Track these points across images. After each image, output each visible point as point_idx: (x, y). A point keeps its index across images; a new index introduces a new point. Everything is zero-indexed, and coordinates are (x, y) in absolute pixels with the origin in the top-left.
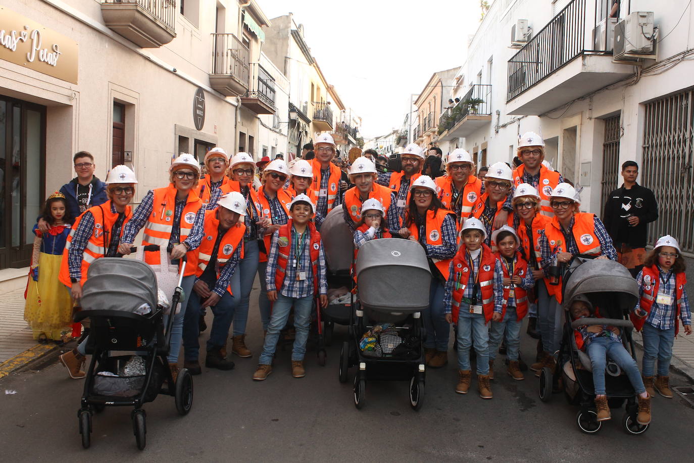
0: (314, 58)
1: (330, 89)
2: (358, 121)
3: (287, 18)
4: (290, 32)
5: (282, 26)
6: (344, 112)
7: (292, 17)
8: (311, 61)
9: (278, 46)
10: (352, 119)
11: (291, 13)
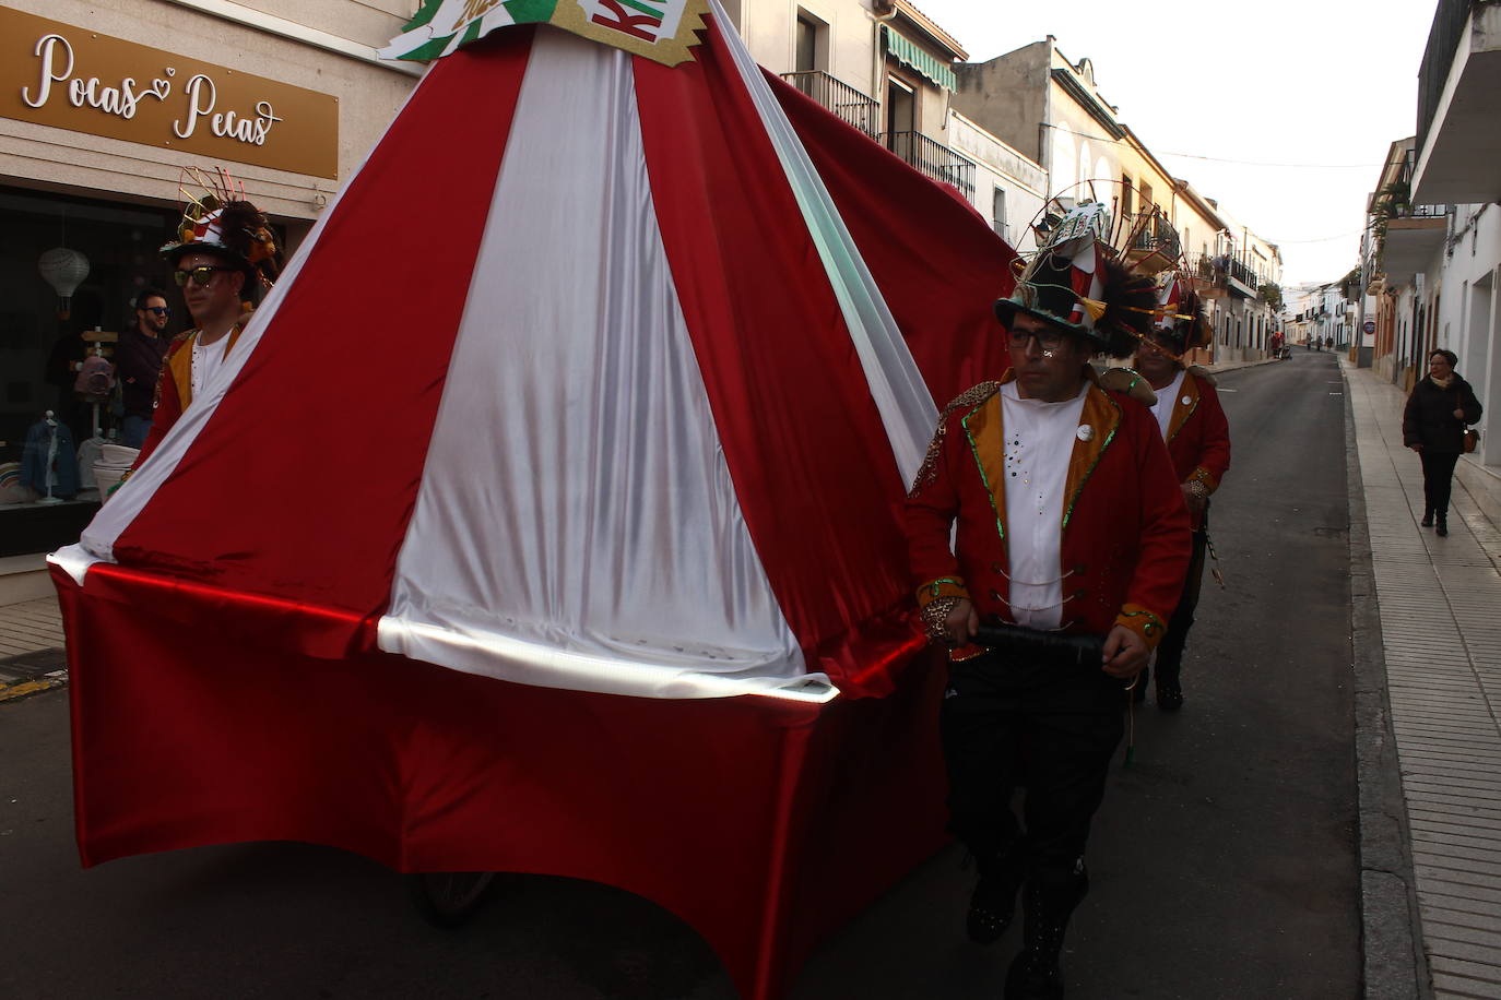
0: (1125, 126)
1: (1180, 188)
2: (1268, 253)
3: (1043, 48)
4: (1049, 74)
5: (1032, 63)
6: (1228, 234)
7: (1054, 44)
8: (1118, 132)
9: (1026, 104)
10: (1249, 248)
11: (1050, 37)
